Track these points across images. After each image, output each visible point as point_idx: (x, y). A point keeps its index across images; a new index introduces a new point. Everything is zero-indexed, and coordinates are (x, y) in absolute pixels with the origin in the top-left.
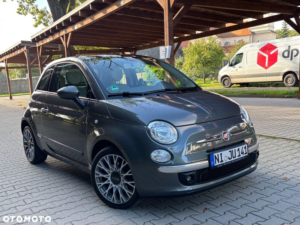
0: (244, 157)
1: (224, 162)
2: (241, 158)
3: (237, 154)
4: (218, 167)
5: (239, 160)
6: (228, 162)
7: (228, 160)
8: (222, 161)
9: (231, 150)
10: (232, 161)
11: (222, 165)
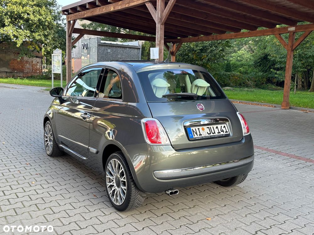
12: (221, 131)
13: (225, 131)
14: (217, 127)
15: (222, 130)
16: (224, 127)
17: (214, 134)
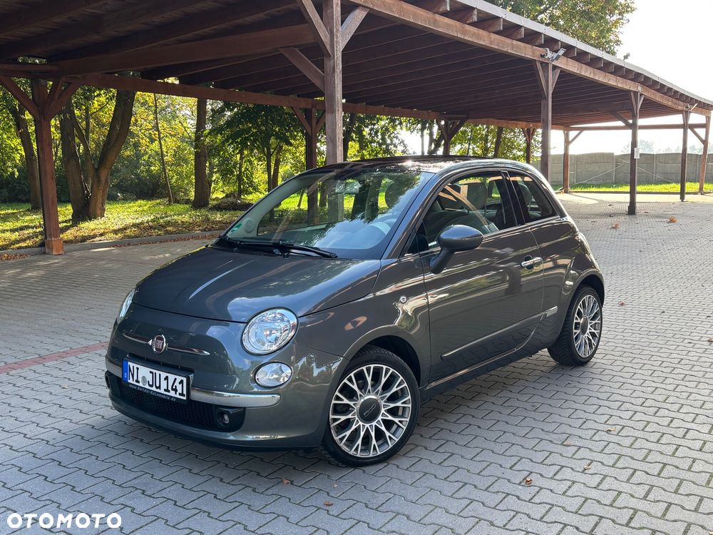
0: (175, 398)
1: (141, 384)
2: (169, 396)
3: (164, 386)
4: (130, 386)
5: (164, 397)
6: (145, 388)
7: (147, 387)
8: (137, 381)
9: (154, 371)
10: (151, 390)
11: (135, 388)
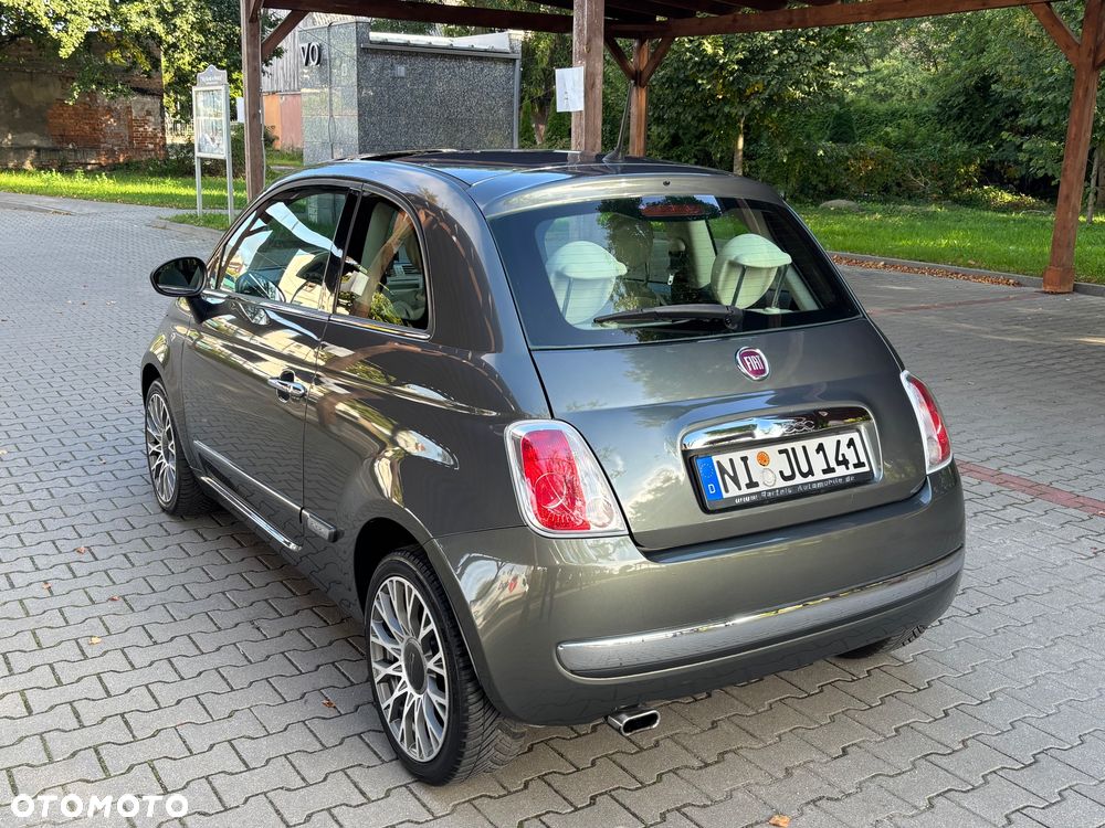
12: (839, 463)
13: (852, 460)
14: (820, 448)
15: (840, 458)
16: (851, 443)
17: (810, 479)
